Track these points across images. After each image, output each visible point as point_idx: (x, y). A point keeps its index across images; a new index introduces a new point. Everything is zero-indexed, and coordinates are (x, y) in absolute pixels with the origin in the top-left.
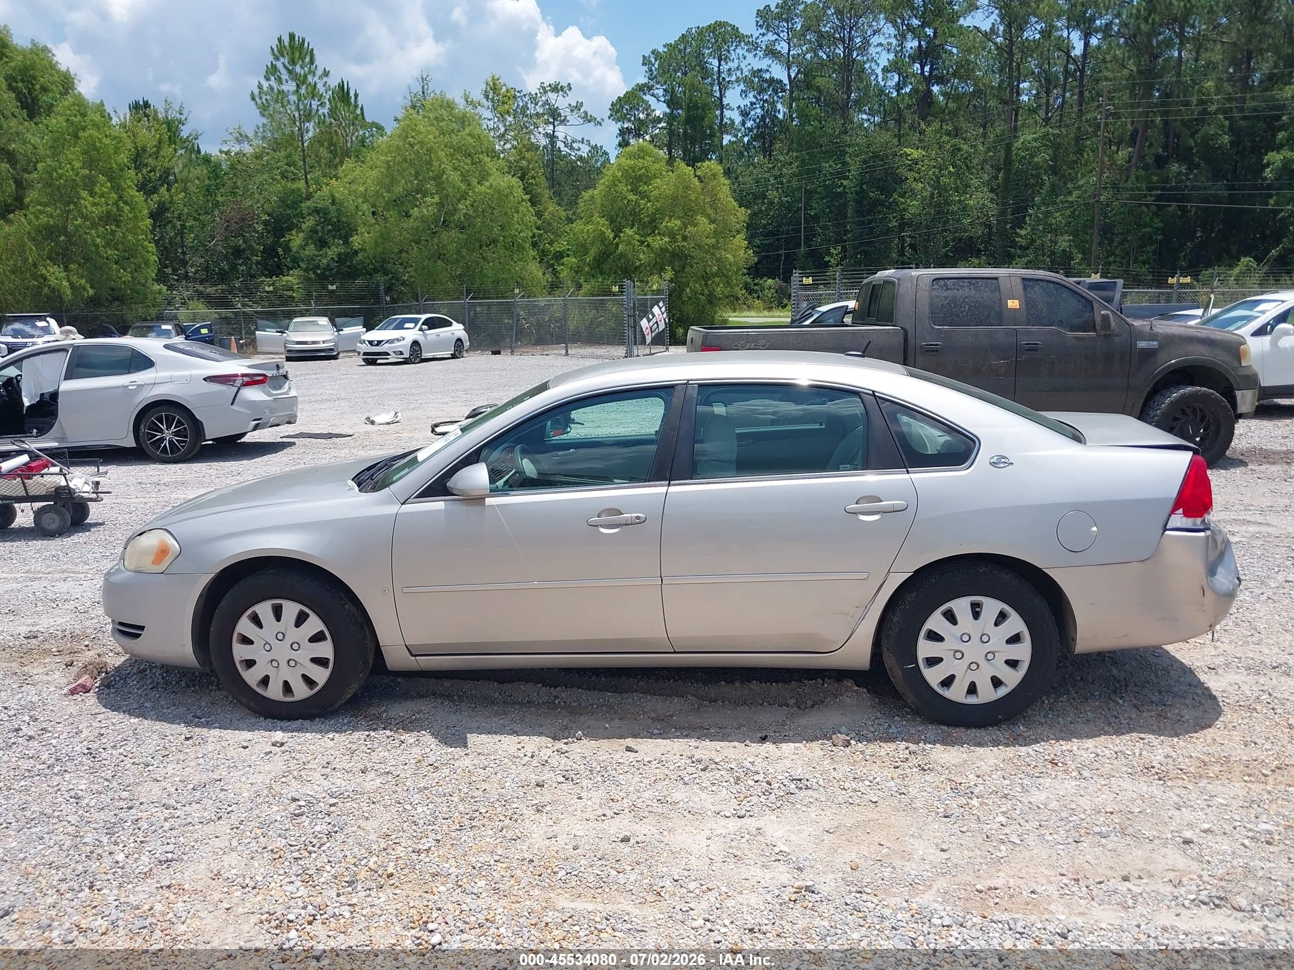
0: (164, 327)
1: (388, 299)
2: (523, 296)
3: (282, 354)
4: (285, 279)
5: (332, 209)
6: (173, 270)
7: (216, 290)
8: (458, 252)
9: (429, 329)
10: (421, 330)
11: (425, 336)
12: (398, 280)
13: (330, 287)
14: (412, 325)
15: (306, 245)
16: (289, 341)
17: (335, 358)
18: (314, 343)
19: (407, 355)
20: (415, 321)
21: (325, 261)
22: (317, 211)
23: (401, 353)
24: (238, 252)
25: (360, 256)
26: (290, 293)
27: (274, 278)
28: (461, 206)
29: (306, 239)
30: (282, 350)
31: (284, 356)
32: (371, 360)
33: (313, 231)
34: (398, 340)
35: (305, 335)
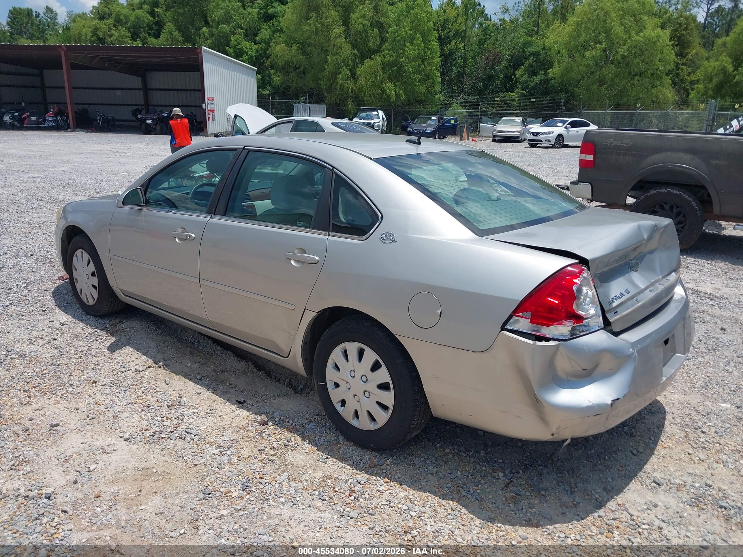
0: (433, 118)
1: (564, 108)
2: (642, 110)
3: (491, 137)
4: (511, 94)
5: (542, 53)
6: (457, 87)
7: (474, 99)
8: (612, 80)
9: (571, 128)
10: (566, 128)
11: (568, 132)
12: (574, 97)
13: (532, 100)
14: (561, 124)
15: (524, 74)
16: (495, 130)
17: (519, 142)
18: (509, 132)
19: (553, 143)
20: (564, 122)
21: (532, 84)
22: (533, 54)
23: (549, 141)
24: (490, 78)
25: (553, 81)
26: (512, 103)
27: (505, 93)
28: (620, 50)
29: (524, 71)
30: (491, 135)
31: (492, 139)
32: (534, 144)
33: (531, 66)
34: (549, 133)
35: (505, 127)
